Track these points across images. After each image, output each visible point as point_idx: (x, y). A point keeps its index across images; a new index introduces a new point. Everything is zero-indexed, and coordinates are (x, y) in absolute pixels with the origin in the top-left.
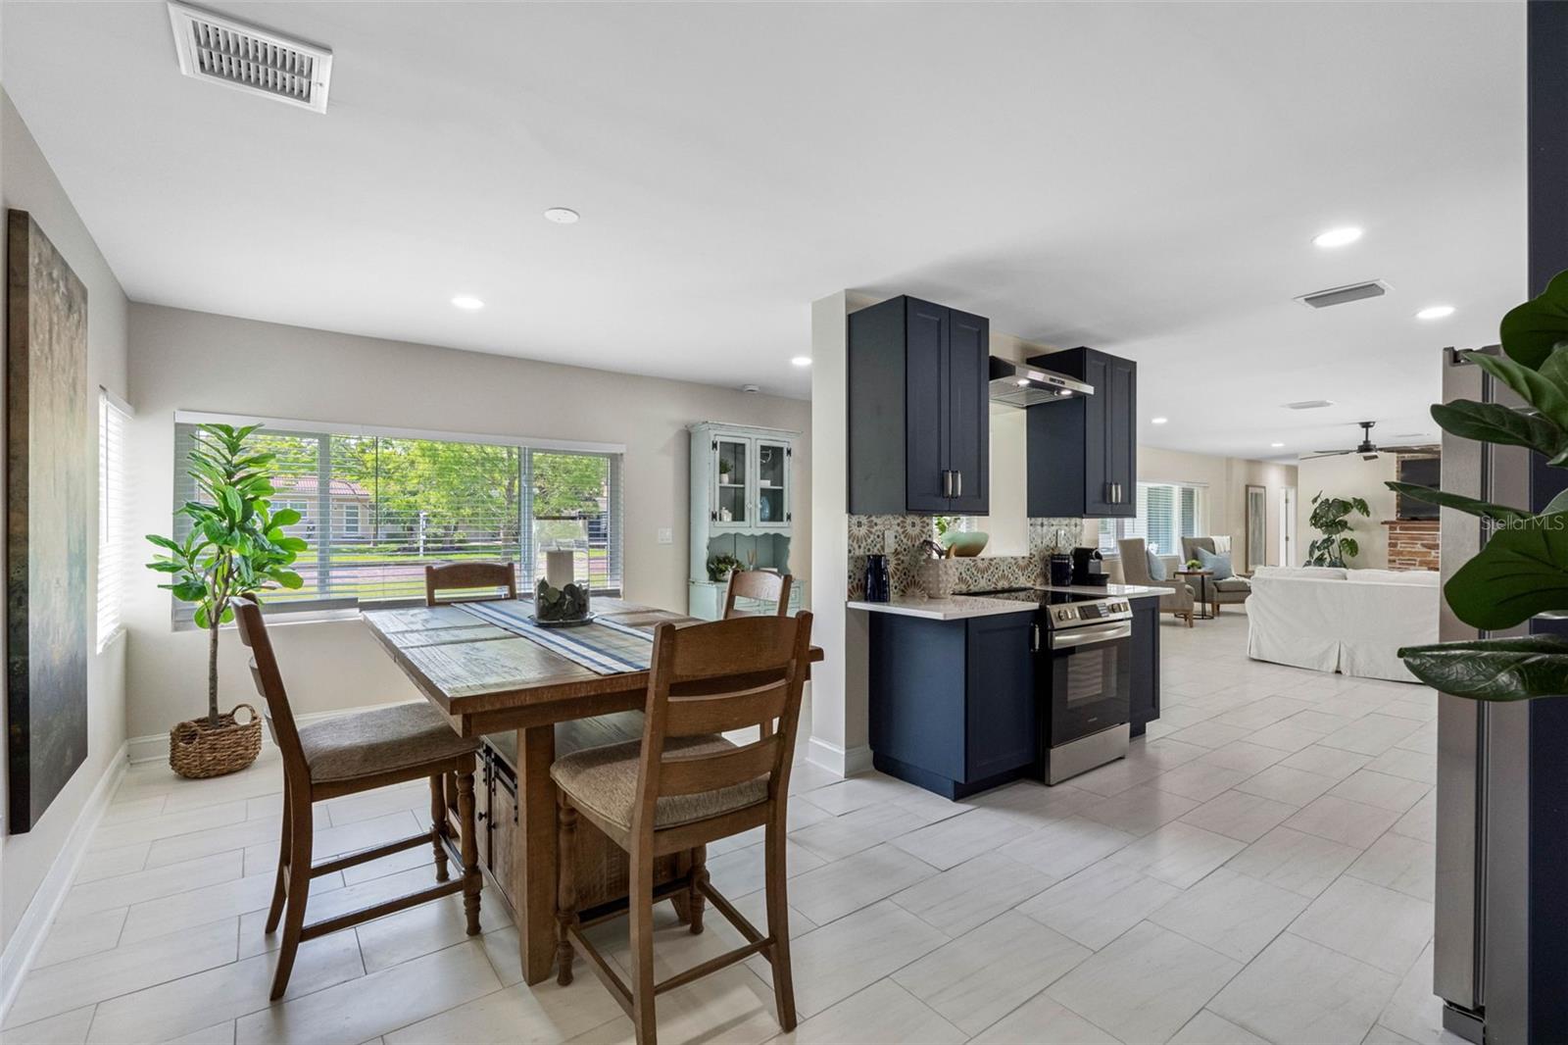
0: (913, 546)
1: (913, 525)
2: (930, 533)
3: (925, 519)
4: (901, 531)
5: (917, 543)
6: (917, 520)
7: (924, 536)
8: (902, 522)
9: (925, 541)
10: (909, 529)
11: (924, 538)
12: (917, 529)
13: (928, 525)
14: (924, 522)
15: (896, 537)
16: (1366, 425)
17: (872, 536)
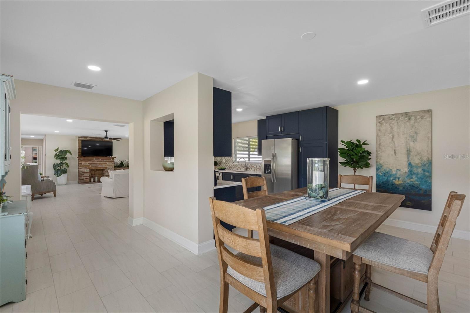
16: (106, 131)
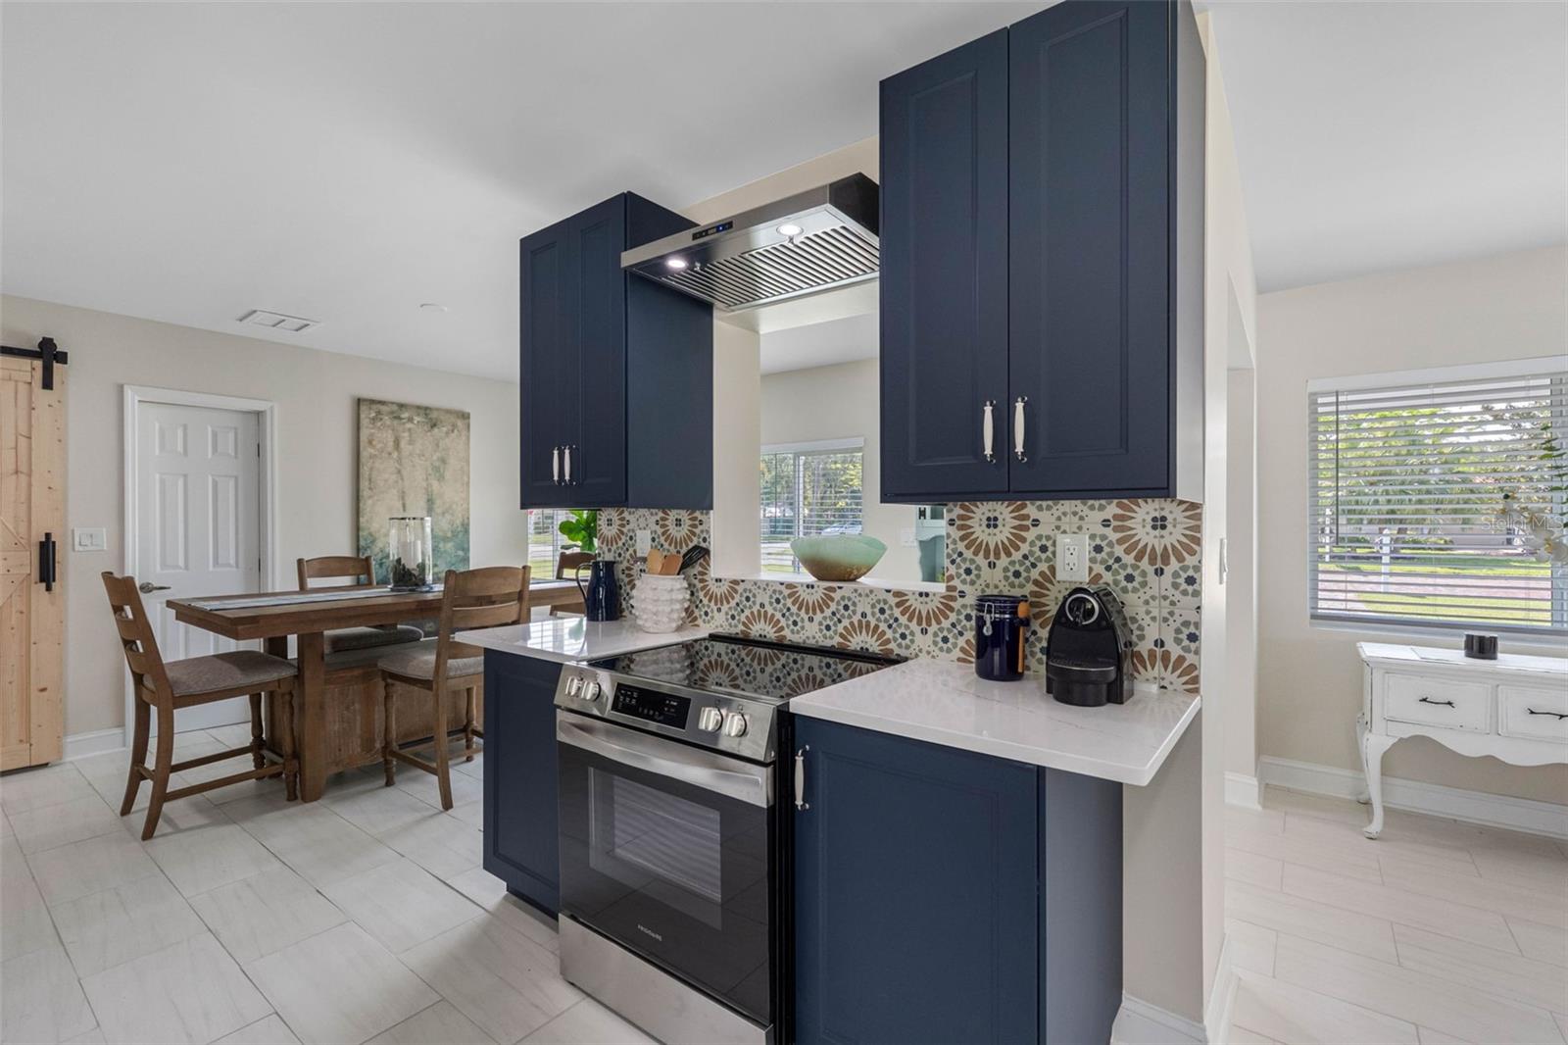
0: (678, 552)
1: (678, 523)
2: (705, 535)
3: (697, 514)
4: (660, 531)
5: (684, 550)
6: (684, 515)
7: (695, 539)
8: (663, 519)
9: (696, 547)
10: (673, 530)
11: (695, 542)
12: (684, 530)
13: (701, 523)
14: (695, 519)
15: (653, 540)
17: (623, 537)
